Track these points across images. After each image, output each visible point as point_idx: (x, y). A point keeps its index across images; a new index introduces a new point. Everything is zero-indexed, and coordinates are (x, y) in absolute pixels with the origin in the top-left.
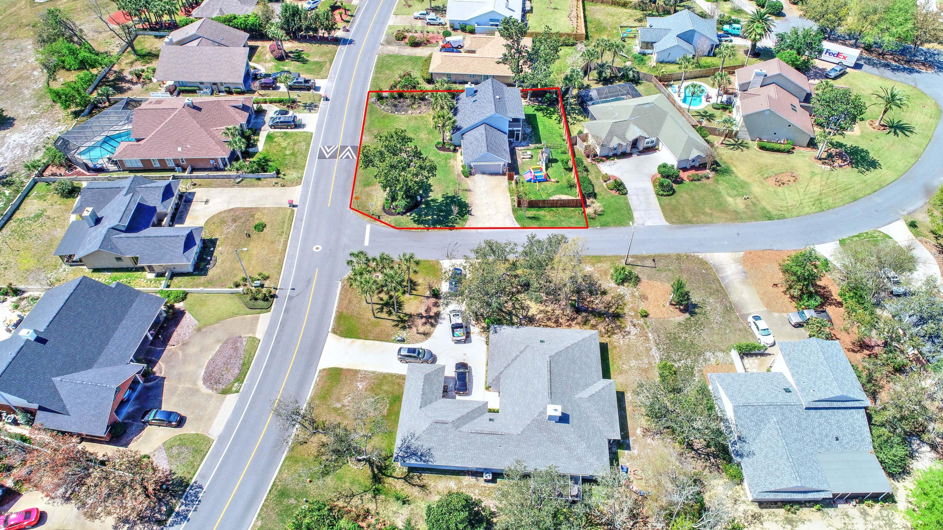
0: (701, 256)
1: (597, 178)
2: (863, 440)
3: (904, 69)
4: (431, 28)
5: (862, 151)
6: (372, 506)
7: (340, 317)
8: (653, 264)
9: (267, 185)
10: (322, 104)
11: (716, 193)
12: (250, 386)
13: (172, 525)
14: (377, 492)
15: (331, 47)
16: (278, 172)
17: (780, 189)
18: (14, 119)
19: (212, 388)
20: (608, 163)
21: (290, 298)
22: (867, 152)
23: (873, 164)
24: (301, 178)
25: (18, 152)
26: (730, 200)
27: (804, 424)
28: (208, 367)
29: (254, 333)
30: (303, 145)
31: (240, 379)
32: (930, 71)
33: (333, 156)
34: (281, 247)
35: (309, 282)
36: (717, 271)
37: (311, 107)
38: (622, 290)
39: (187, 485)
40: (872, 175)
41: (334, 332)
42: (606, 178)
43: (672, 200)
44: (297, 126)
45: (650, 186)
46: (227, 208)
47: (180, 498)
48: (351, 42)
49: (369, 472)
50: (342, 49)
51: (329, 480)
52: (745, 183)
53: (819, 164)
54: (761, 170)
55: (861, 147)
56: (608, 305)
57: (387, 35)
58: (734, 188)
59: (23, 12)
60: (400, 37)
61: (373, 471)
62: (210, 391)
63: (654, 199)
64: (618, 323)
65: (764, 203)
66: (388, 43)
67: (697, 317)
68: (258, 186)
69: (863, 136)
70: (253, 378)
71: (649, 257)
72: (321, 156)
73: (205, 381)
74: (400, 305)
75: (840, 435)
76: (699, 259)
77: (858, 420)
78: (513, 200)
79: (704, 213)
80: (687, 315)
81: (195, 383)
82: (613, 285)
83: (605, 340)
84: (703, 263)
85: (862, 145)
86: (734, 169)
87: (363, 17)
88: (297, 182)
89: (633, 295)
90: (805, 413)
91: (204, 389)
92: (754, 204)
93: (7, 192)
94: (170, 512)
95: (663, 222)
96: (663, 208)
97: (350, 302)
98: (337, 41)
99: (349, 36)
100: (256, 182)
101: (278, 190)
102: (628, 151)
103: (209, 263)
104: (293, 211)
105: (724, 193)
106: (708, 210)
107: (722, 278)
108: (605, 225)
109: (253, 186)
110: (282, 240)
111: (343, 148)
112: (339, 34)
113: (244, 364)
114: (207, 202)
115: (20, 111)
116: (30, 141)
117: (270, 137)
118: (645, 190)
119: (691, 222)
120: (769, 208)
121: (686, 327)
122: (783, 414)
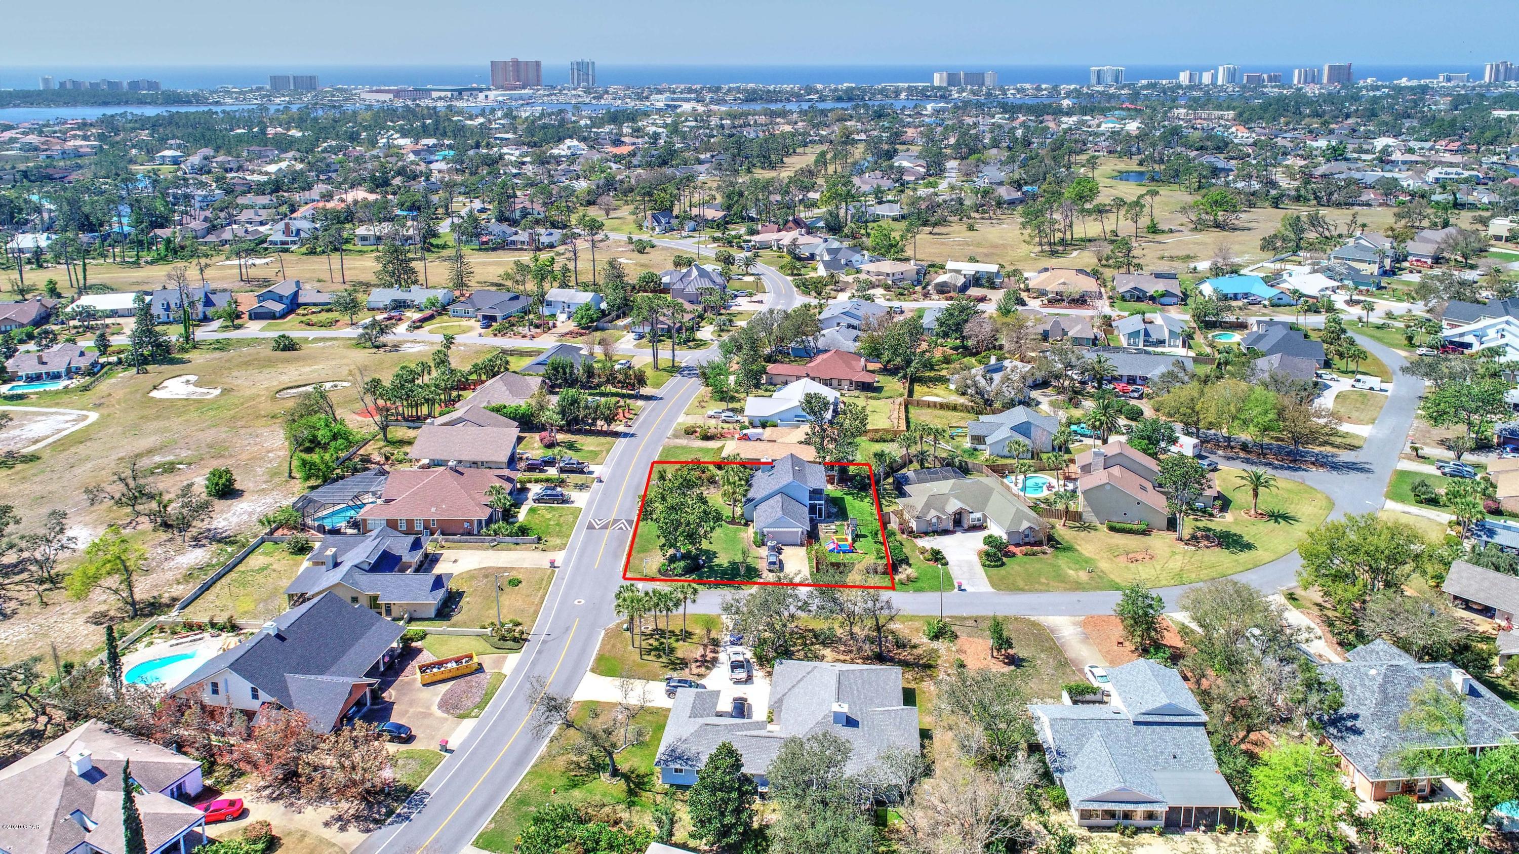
0: (1032, 619)
1: (913, 551)
2: (1206, 759)
3: (1289, 468)
4: (725, 425)
5: (1235, 535)
6: (625, 816)
7: (600, 658)
8: (975, 624)
9: (526, 550)
10: (595, 485)
11: (1056, 568)
12: (492, 713)
13: (392, 824)
14: (631, 805)
15: (609, 439)
16: (539, 539)
17: (1131, 565)
18: (243, 491)
19: (448, 713)
20: (927, 538)
21: (544, 642)
22: (1241, 536)
23: (1249, 546)
24: (565, 545)
25: (245, 517)
26: (1071, 572)
27: (1134, 740)
28: (445, 695)
29: (500, 668)
30: (571, 518)
31: (481, 706)
32: (1321, 470)
33: (605, 527)
34: (537, 600)
35: (568, 629)
36: (1052, 631)
37: (581, 487)
38: (935, 645)
39: (412, 792)
40: (1244, 556)
41: (593, 670)
42: (923, 551)
43: (1002, 571)
44: (565, 501)
45: (975, 559)
46: (477, 567)
47: (403, 801)
48: (632, 435)
49: (624, 786)
50: (621, 442)
51: (577, 793)
52: (1091, 559)
53: (1181, 545)
54: (1110, 549)
55: (1233, 531)
56: (919, 657)
57: (675, 430)
58: (1077, 562)
59: (262, 406)
60: (690, 432)
61: (628, 785)
62: (446, 715)
63: (980, 571)
64: (929, 672)
65: (1112, 576)
66: (676, 436)
67: (1024, 669)
68: (515, 550)
69: (1236, 522)
70: (496, 706)
71: (970, 618)
72: (591, 527)
73: (440, 706)
74: (672, 650)
75: (1178, 752)
76: (1030, 621)
77: (1198, 738)
78: (811, 567)
79: (1040, 583)
80: (1013, 668)
81: (428, 708)
82: (925, 640)
83: (912, 685)
84: (1034, 624)
85: (1234, 530)
86: (1078, 548)
87: (648, 415)
88: (562, 547)
89: (948, 649)
90: (1135, 729)
91: (439, 713)
92: (1099, 577)
93: (229, 550)
94: (390, 813)
95: (991, 589)
96: (990, 578)
97: (614, 646)
98: (616, 434)
99: (631, 431)
100: (513, 546)
101: (538, 555)
102: (951, 528)
103: (453, 610)
104: (553, 572)
105: (1064, 566)
106: (1043, 580)
107: (1058, 638)
108: (917, 590)
109: (511, 550)
110: (539, 595)
111: (616, 521)
112: (621, 428)
113: (486, 694)
114: (455, 561)
115: (251, 485)
116: (258, 509)
117: (532, 510)
118: (969, 563)
119: (1022, 590)
120: (1118, 580)
121: (1010, 676)
122: (1108, 729)
